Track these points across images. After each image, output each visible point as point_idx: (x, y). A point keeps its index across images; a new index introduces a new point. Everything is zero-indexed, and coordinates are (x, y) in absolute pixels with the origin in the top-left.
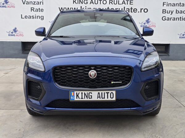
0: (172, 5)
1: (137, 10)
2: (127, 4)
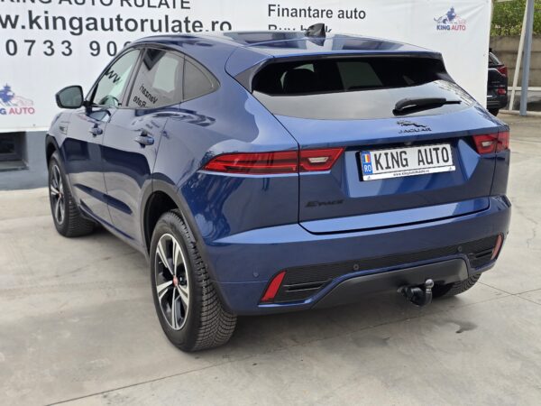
0: (290, 12)
1: (201, 26)
2: (174, 7)
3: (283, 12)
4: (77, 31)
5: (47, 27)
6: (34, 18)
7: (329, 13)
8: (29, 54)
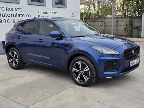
0: (43, 12)
1: (24, 16)
2: (18, 11)
3: (41, 12)
7: (50, 13)
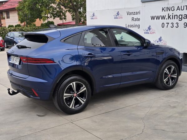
4: (181, 19)
5: (172, 19)
6: (169, 16)
8: (167, 27)
